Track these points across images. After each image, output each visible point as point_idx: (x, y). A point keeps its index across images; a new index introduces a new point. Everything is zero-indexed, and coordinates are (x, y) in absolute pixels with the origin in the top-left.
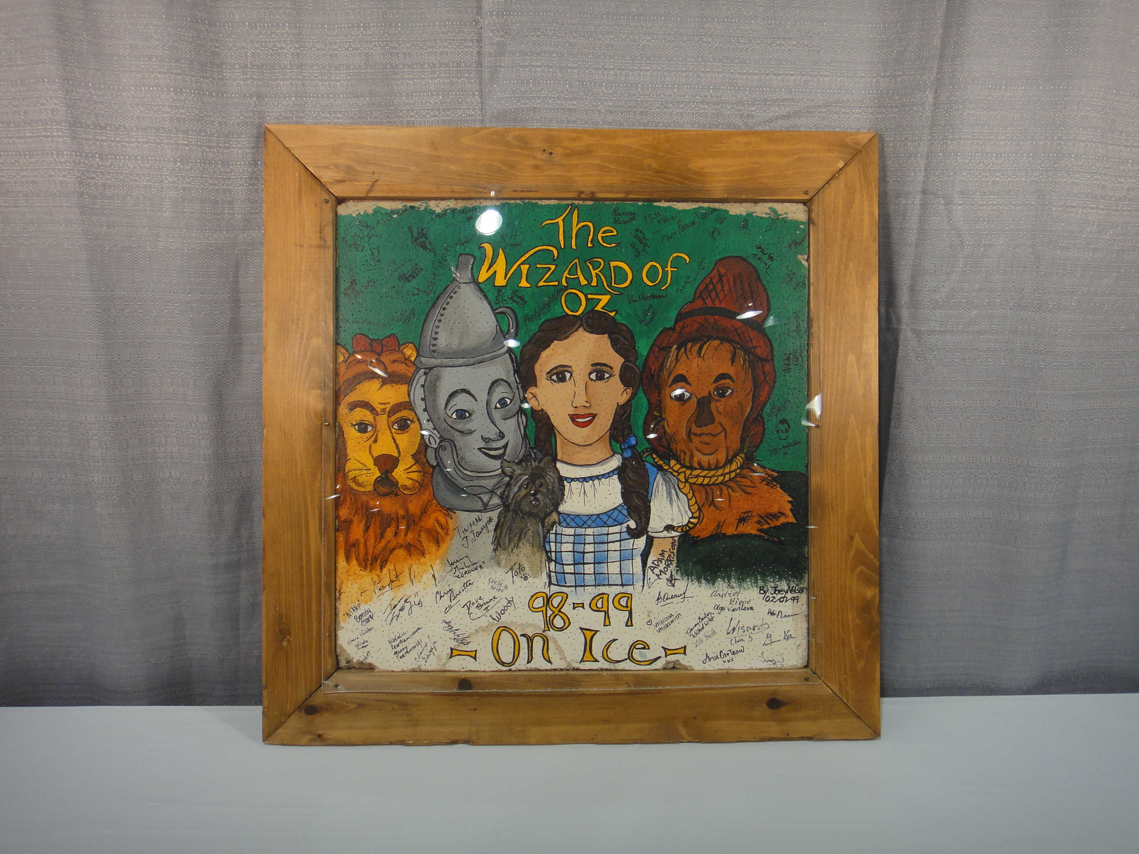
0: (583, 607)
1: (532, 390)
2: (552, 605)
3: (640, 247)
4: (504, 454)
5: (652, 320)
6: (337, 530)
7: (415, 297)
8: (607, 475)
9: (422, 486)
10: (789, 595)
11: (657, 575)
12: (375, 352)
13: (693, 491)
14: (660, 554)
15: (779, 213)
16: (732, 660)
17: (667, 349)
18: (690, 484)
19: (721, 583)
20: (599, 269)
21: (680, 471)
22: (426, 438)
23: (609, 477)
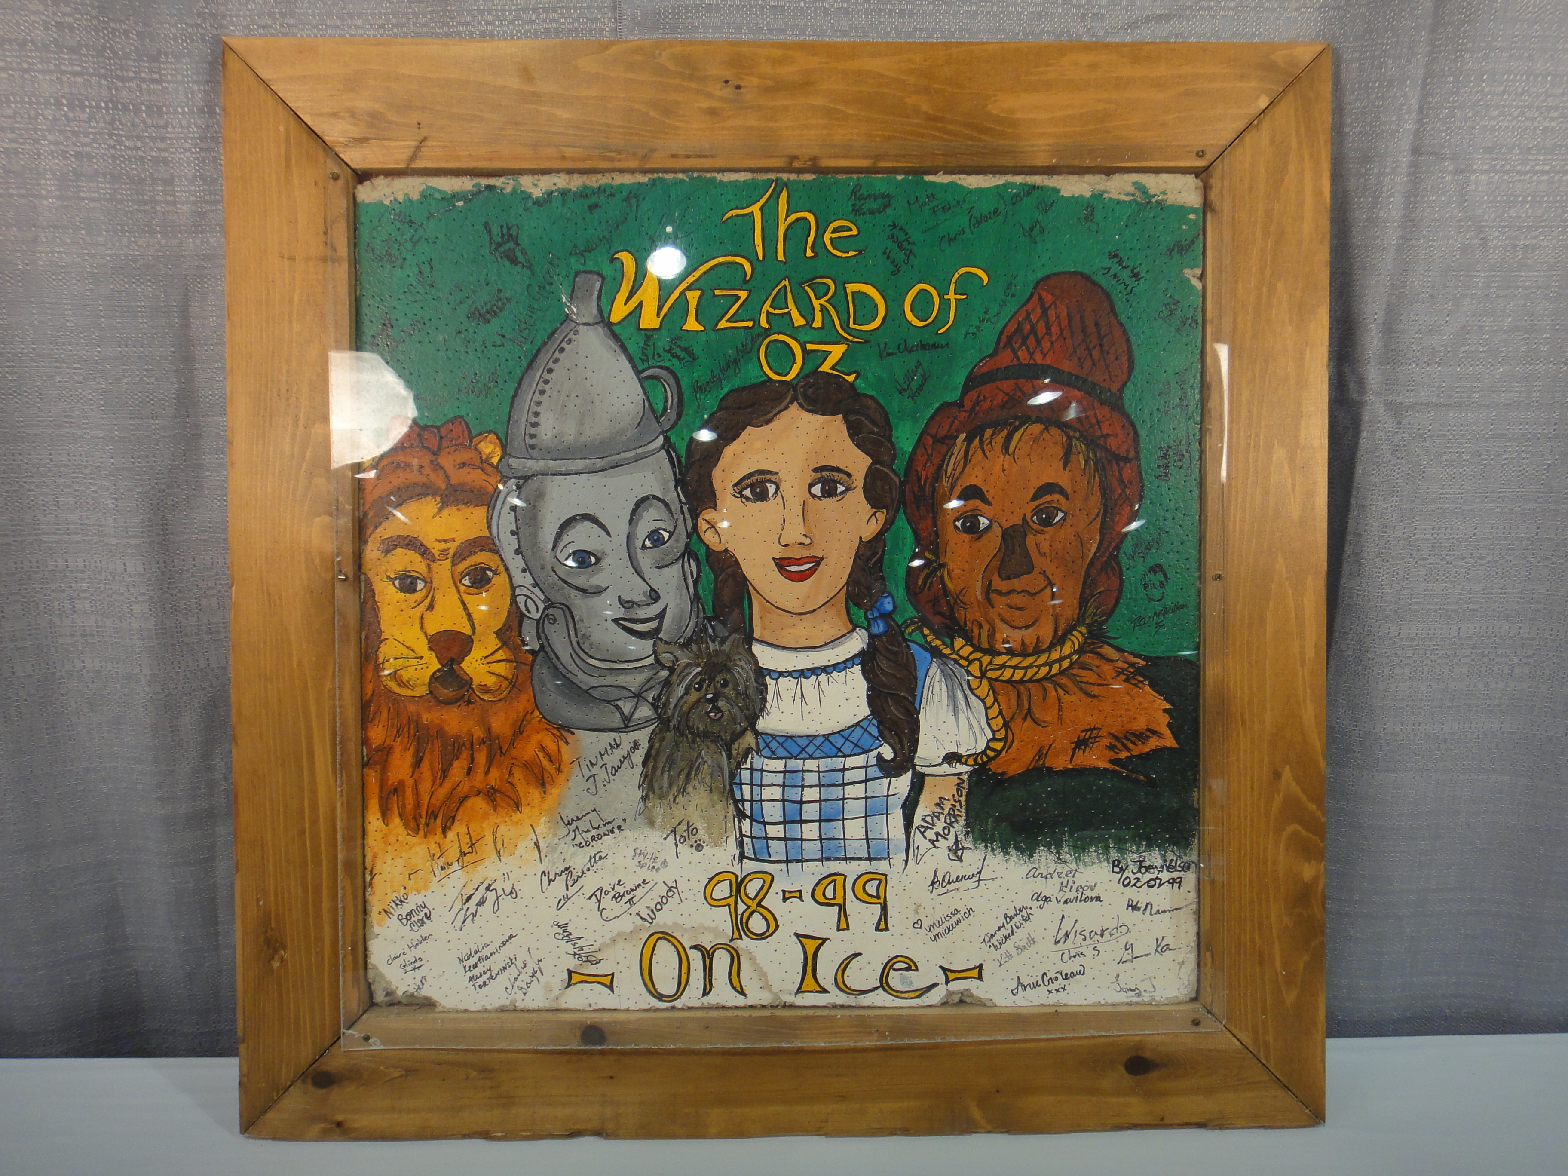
0: (800, 897)
1: (708, 515)
2: (747, 896)
3: (900, 257)
4: (658, 630)
5: (921, 387)
6: (365, 765)
7: (498, 351)
8: (842, 666)
9: (514, 685)
10: (1165, 876)
11: (932, 842)
12: (427, 448)
13: (994, 692)
14: (937, 805)
15: (1152, 191)
16: (1064, 989)
17: (948, 440)
18: (990, 680)
19: (1044, 854)
20: (827, 298)
21: (971, 657)
22: (521, 600)
23: (845, 668)
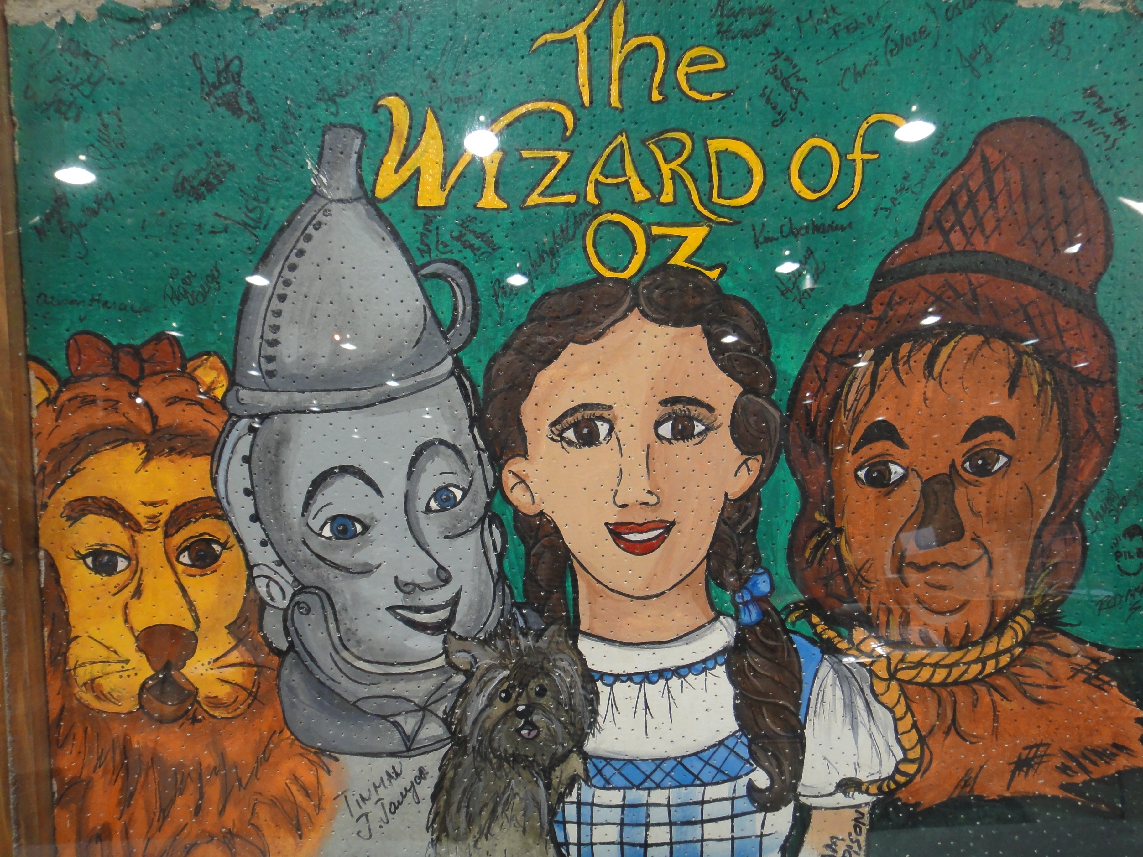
1: (516, 465)
3: (784, 100)
4: (449, 621)
5: (811, 287)
6: (54, 804)
7: (217, 239)
8: (701, 667)
9: (255, 696)
12: (124, 376)
13: (906, 698)
14: (828, 846)
17: (848, 359)
18: (900, 682)
20: (680, 160)
21: (875, 653)
22: (261, 584)
23: (704, 670)
